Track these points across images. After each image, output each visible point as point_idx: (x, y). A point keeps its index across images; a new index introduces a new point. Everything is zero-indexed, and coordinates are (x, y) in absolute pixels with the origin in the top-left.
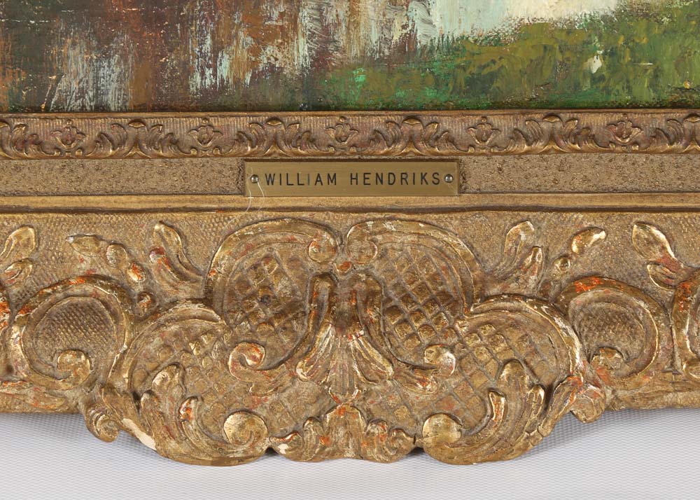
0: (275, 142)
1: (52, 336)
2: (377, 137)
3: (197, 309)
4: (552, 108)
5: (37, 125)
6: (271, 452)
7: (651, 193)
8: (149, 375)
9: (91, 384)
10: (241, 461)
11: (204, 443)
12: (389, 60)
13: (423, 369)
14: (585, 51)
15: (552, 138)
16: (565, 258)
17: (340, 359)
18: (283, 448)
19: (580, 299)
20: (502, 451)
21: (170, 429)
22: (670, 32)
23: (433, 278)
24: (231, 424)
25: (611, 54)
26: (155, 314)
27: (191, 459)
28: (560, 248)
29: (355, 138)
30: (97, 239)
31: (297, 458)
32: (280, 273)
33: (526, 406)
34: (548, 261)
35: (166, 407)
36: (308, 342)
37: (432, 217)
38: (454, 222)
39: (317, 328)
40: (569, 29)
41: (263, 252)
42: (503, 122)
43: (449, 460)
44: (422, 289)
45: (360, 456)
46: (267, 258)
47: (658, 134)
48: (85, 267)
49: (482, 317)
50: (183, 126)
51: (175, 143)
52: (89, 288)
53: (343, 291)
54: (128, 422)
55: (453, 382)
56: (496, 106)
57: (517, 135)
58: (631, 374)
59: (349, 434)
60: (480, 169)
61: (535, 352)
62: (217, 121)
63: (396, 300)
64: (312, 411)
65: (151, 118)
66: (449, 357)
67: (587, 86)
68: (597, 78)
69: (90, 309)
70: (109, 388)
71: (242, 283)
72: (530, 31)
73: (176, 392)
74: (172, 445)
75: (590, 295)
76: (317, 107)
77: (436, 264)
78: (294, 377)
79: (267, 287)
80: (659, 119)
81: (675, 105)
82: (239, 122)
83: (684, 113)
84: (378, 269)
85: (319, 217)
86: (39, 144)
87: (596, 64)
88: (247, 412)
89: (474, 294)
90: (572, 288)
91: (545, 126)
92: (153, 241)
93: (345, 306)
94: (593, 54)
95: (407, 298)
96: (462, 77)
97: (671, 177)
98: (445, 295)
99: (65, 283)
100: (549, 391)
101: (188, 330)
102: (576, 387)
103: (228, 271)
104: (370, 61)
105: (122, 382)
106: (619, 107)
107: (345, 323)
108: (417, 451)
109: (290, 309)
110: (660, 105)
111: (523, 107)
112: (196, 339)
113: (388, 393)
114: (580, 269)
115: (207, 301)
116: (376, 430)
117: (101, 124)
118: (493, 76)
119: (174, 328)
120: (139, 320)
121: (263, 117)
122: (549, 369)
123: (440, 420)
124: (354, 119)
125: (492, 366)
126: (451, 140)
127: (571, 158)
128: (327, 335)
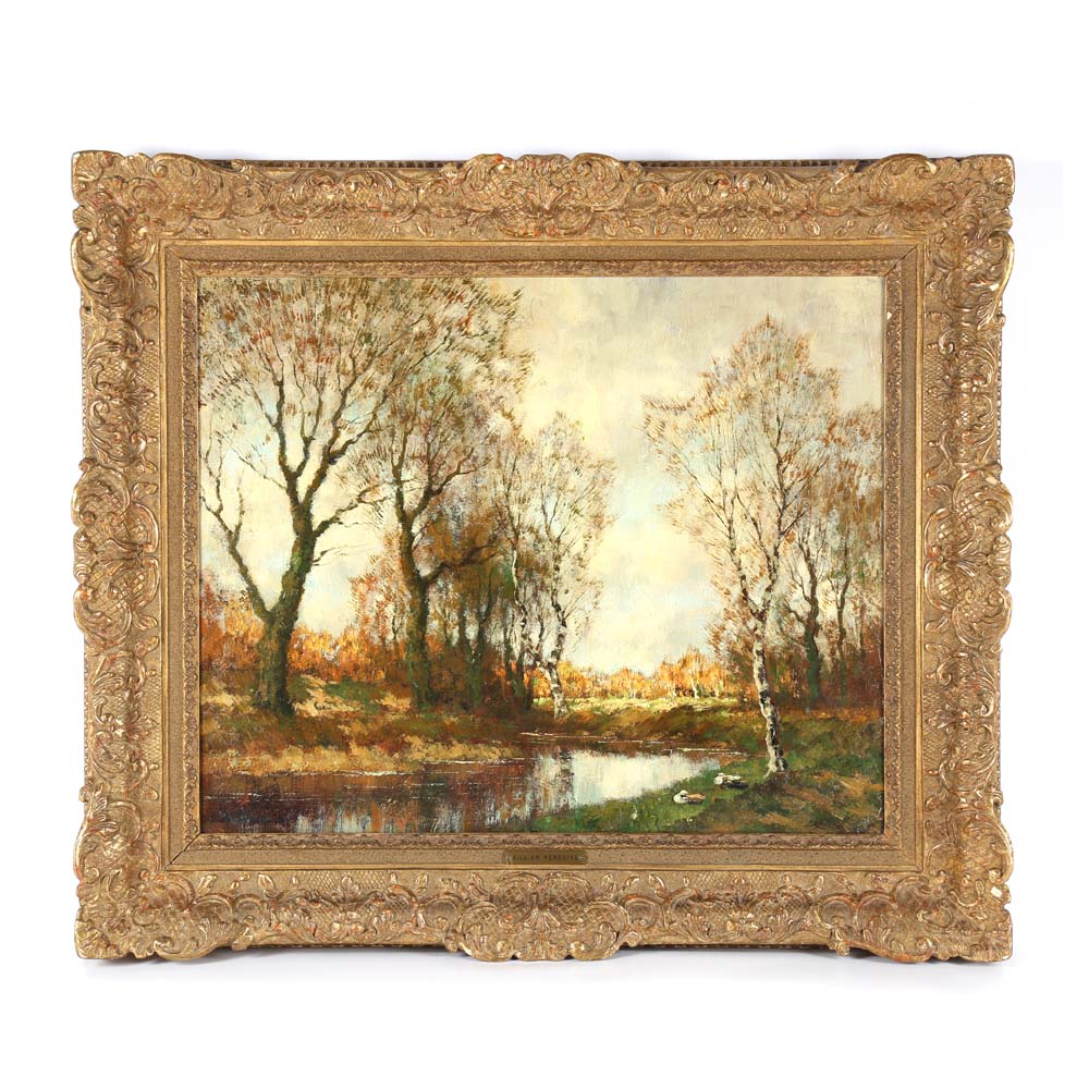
0: (516, 843)
1: (433, 913)
2: (554, 842)
3: (487, 904)
4: (618, 831)
5: (429, 837)
6: (514, 958)
7: (656, 865)
8: (469, 928)
9: (447, 931)
10: (503, 960)
11: (489, 952)
12: (559, 813)
13: (572, 924)
14: (631, 811)
15: (619, 843)
16: (624, 888)
17: (540, 920)
18: (518, 955)
19: (629, 902)
20: (598, 957)
21: (478, 946)
22: (661, 804)
23: (575, 895)
24: (499, 946)
25: (640, 812)
26: (471, 905)
27: (484, 959)
28: (622, 884)
29: (546, 842)
30: (450, 880)
31: (523, 960)
32: (518, 893)
33: (609, 939)
34: (618, 890)
35: (475, 938)
36: (529, 914)
37: (575, 872)
38: (583, 874)
39: (532, 909)
40: (624, 802)
41: (511, 885)
42: (601, 837)
43: (581, 959)
44: (571, 899)
45: (548, 959)
46: (513, 888)
47: (658, 842)
48: (445, 890)
49: (593, 907)
50: (483, 838)
51: (478, 843)
52: (447, 897)
53: (541, 898)
54: (462, 944)
55: (582, 930)
56: (599, 831)
57: (606, 842)
58: (648, 928)
59: (543, 949)
60: (593, 855)
61: (613, 920)
62: (496, 836)
63: (561, 902)
64: (530, 940)
65: (471, 835)
66: (581, 920)
67: (632, 824)
68: (635, 822)
69: (447, 904)
70: (454, 931)
71: (504, 897)
72: (611, 803)
73: (479, 933)
74: (477, 952)
75: (633, 900)
76: (532, 832)
77: (576, 891)
78: (523, 927)
79: (513, 898)
80: (658, 837)
81: (664, 832)
82: (504, 836)
83: (667, 834)
84: (555, 892)
85: (533, 872)
86: (430, 844)
87: (635, 816)
88: (506, 940)
89: (590, 899)
90: (627, 898)
91: (616, 838)
92: (471, 881)
93: (542, 903)
94: (633, 812)
95: (565, 901)
96: (586, 820)
97: (663, 859)
98: (579, 900)
99: (438, 895)
100: (618, 934)
101: (483, 911)
102: (628, 931)
103: (499, 892)
104: (551, 814)
105: (459, 929)
106: (644, 832)
107: (542, 908)
108: (569, 957)
109: (521, 904)
110: (659, 832)
111: (609, 832)
112: (487, 915)
113: (558, 933)
114: (630, 892)
115: (491, 901)
116: (554, 947)
117: (452, 837)
118: (597, 820)
119: (478, 910)
120: (466, 907)
121: (512, 835)
122: (618, 925)
123: (577, 943)
124: (547, 836)
125: (596, 925)
126: (581, 843)
127: (626, 851)
128: (535, 912)
